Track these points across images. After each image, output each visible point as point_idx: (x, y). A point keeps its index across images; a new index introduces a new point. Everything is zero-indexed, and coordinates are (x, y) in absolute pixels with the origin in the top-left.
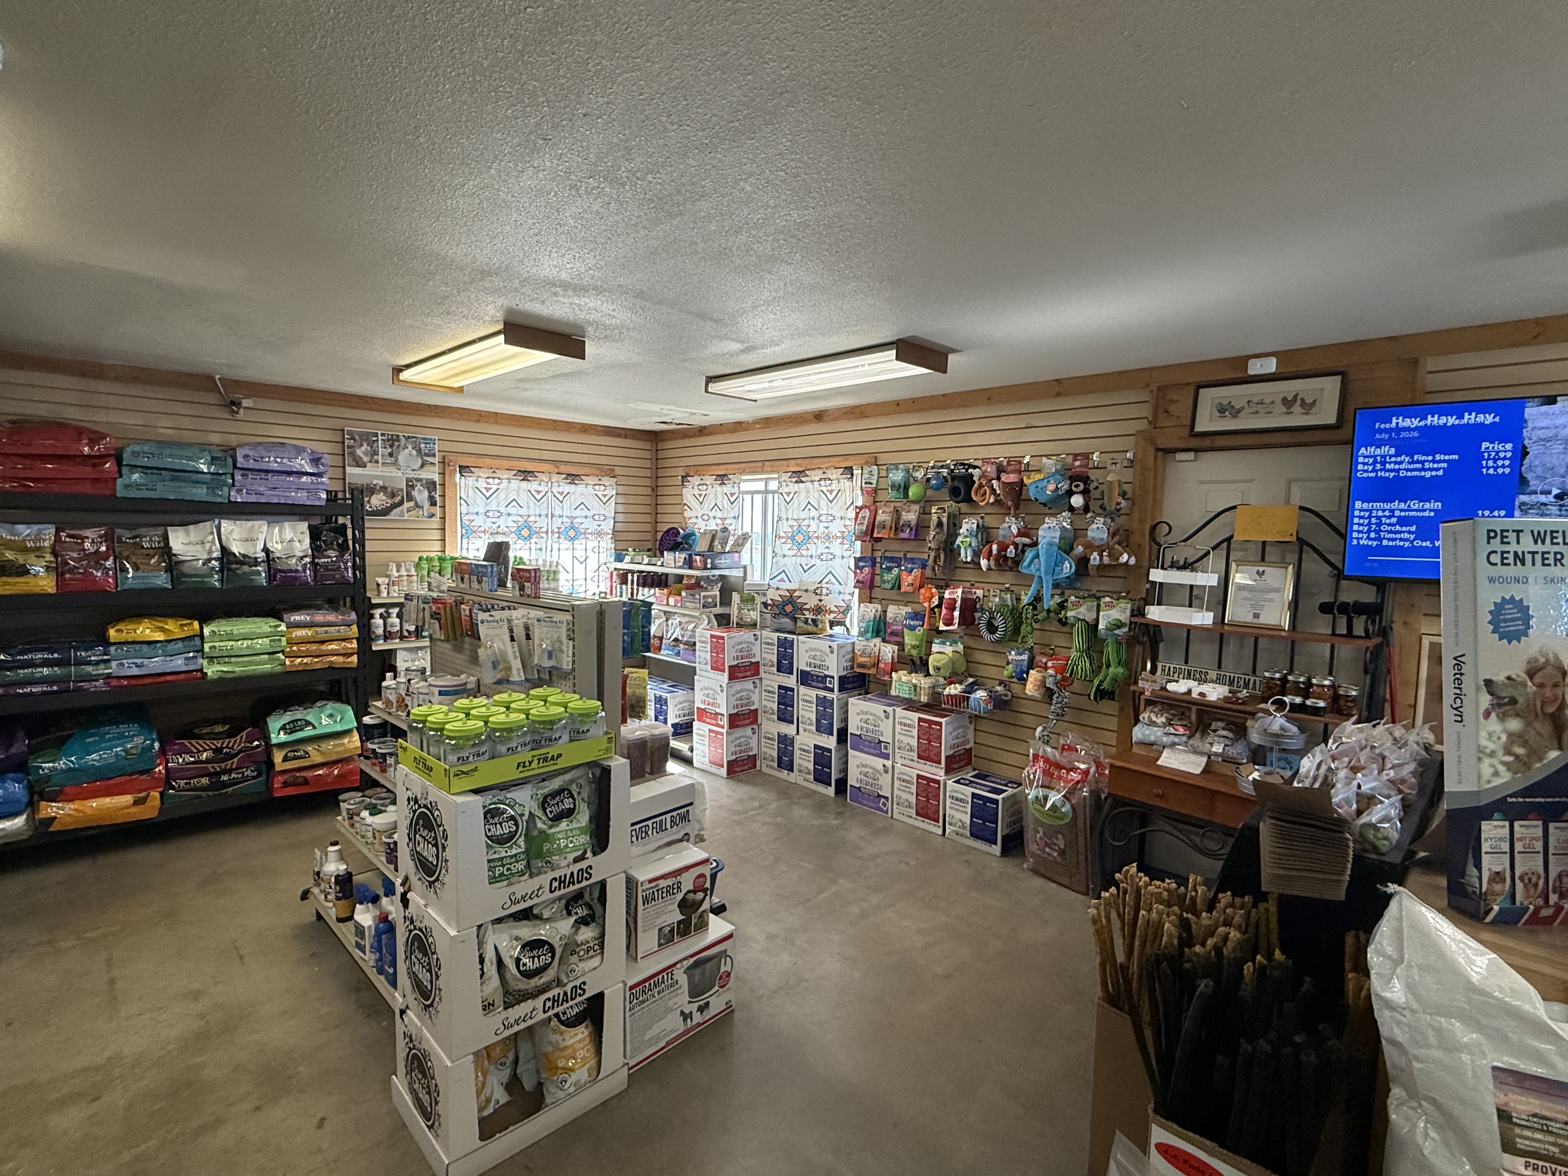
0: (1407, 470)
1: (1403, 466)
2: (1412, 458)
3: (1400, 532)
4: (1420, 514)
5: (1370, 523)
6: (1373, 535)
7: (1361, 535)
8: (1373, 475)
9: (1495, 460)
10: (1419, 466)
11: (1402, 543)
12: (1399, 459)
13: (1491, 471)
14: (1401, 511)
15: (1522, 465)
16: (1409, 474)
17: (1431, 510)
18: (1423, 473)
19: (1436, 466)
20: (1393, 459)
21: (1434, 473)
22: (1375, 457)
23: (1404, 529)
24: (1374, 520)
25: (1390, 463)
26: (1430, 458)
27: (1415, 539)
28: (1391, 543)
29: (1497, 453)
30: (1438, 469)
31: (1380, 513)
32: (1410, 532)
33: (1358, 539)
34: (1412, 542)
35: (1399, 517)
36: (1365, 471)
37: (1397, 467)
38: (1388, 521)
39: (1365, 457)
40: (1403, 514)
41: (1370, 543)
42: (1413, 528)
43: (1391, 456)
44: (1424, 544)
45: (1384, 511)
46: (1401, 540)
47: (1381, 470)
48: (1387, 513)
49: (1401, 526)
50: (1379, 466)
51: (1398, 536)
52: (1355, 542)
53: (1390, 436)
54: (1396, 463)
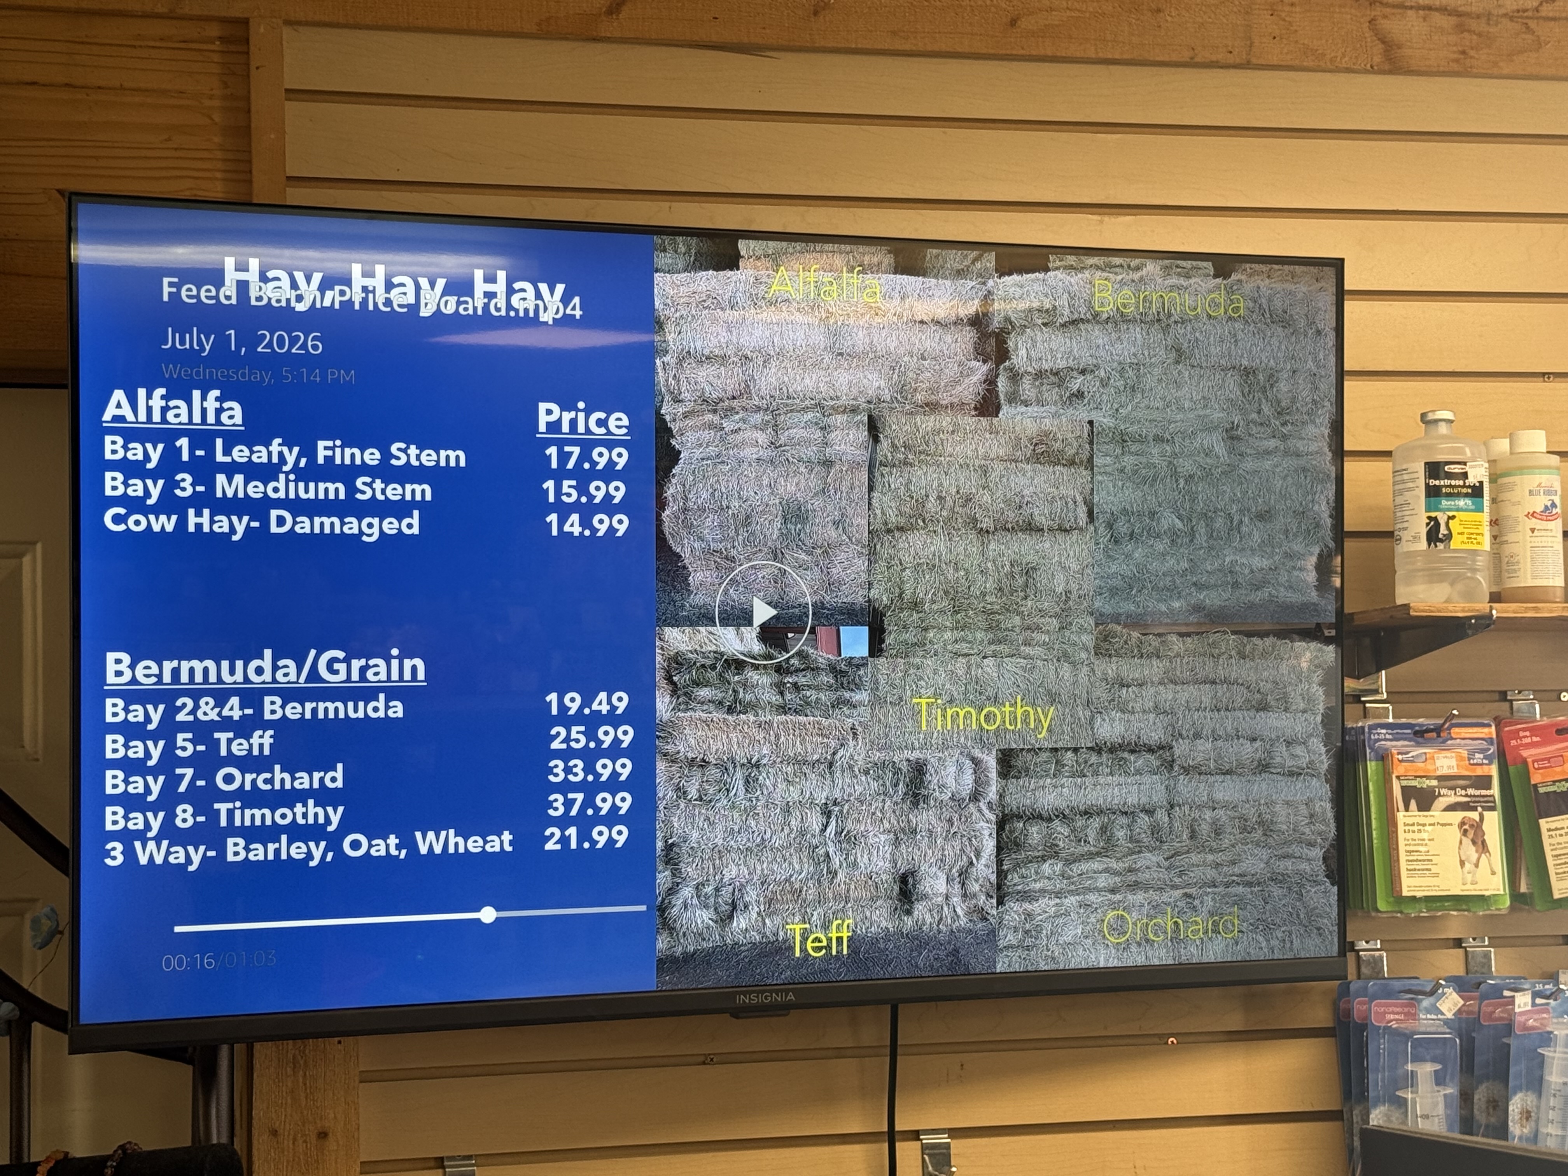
0: (297, 507)
1: (278, 489)
2: (309, 452)
3: (290, 798)
4: (357, 711)
5: (169, 761)
6: (185, 816)
7: (137, 821)
8: (166, 523)
9: (583, 479)
10: (335, 489)
11: (298, 851)
12: (261, 455)
13: (573, 525)
14: (288, 695)
15: (662, 505)
16: (304, 526)
17: (392, 693)
18: (352, 526)
19: (394, 492)
20: (240, 454)
21: (390, 526)
22: (168, 436)
23: (303, 781)
24: (183, 741)
25: (230, 469)
26: (372, 456)
27: (345, 828)
28: (258, 853)
29: (586, 446)
30: (401, 509)
31: (208, 711)
32: (324, 797)
33: (127, 837)
34: (334, 842)
35: (282, 726)
36: (136, 505)
37: (255, 490)
38: (239, 748)
39: (130, 435)
40: (293, 711)
41: (178, 856)
42: (336, 778)
43: (231, 439)
44: (379, 849)
45: (221, 697)
46: (297, 832)
47: (198, 502)
48: (234, 709)
49: (291, 769)
50: (186, 485)
51: (283, 816)
52: (116, 855)
53: (222, 343)
54: (252, 472)
